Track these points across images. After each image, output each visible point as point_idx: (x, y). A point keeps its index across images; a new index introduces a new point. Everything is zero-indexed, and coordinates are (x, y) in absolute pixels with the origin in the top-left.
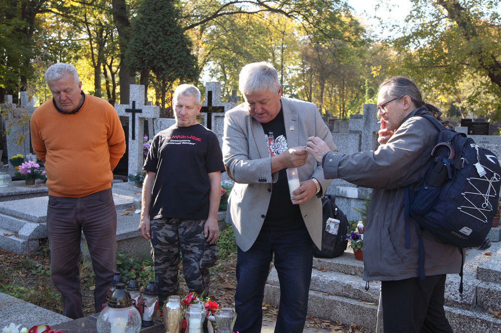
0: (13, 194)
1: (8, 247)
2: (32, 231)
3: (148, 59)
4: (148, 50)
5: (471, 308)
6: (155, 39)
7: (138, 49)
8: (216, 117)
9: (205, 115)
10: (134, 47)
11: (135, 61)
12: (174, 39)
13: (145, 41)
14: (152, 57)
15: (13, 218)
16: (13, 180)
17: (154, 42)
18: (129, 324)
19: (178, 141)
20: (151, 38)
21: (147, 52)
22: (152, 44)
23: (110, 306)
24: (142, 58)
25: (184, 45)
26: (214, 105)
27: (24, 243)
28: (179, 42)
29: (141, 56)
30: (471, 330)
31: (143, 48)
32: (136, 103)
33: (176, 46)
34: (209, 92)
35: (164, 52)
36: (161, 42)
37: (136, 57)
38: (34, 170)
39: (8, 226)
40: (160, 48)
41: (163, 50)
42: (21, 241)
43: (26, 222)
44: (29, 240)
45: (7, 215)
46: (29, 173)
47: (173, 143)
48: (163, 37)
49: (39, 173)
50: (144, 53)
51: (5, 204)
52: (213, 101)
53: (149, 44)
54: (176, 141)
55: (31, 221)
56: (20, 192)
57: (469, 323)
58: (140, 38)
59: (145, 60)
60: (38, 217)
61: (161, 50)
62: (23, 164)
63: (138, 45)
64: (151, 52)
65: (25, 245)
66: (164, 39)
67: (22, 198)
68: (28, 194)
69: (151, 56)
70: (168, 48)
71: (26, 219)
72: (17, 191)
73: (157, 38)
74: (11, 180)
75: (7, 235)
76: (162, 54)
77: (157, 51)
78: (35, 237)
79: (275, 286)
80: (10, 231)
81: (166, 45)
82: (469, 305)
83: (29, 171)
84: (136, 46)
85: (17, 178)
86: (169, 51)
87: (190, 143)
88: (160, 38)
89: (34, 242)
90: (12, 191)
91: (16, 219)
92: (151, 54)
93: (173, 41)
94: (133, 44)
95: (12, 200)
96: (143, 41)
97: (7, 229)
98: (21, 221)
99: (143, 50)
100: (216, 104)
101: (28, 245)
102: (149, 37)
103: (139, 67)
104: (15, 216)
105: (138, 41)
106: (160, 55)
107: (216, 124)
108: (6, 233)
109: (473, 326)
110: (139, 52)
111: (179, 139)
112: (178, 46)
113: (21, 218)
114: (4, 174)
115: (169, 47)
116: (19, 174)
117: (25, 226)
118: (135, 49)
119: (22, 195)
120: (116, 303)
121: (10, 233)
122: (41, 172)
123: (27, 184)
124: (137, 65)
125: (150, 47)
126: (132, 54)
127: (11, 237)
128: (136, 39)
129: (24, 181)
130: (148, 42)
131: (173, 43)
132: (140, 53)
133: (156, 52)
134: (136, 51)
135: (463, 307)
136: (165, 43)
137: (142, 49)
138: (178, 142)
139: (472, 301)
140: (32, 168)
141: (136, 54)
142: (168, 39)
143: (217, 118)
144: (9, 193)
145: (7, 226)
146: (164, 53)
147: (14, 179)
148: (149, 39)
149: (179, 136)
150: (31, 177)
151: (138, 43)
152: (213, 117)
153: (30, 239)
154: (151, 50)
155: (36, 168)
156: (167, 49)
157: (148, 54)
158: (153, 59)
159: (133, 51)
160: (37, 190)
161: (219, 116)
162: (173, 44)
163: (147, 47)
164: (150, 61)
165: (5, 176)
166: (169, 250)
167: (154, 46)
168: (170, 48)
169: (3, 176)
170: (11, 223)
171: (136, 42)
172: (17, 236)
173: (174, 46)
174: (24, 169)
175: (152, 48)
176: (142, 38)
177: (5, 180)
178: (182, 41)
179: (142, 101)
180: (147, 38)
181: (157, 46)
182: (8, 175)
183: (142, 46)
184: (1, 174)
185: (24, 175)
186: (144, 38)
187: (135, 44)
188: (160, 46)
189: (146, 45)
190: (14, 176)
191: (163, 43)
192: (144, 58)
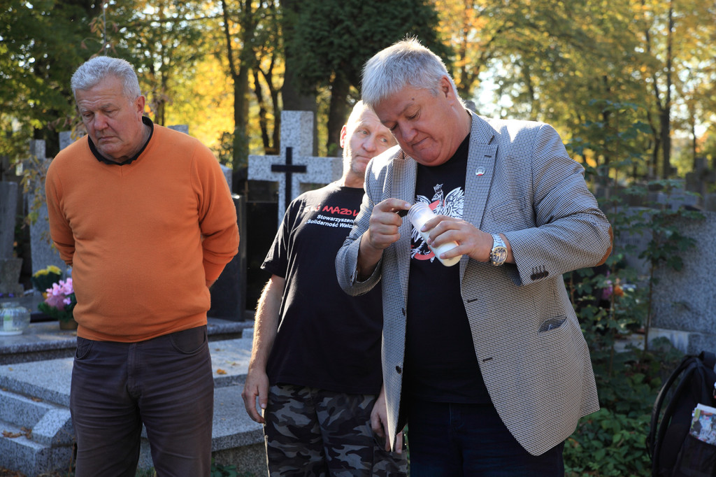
0: (31, 349)
1: (11, 462)
2: (58, 426)
3: (339, 56)
4: (341, 36)
6: (355, 11)
7: (317, 34)
10: (308, 30)
11: (312, 61)
12: (399, 9)
13: (332, 17)
14: (349, 51)
15: (25, 400)
16: (32, 321)
17: (353, 17)
19: (332, 219)
20: (348, 9)
21: (336, 41)
22: (348, 23)
24: (326, 54)
25: (421, 22)
27: (41, 453)
28: (409, 16)
29: (325, 50)
31: (329, 32)
32: (294, 151)
33: (402, 25)
35: (375, 39)
36: (369, 16)
37: (314, 51)
39: (13, 417)
40: (366, 31)
41: (372, 36)
42: (37, 447)
43: (49, 407)
44: (54, 446)
45: (14, 392)
47: (322, 223)
48: (373, 7)
50: (331, 44)
51: (11, 370)
53: (341, 21)
54: (328, 218)
56: (47, 345)
58: (322, 11)
59: (333, 59)
61: (369, 34)
62: (55, 285)
63: (317, 24)
64: (346, 41)
65: (44, 458)
66: (375, 11)
67: (48, 358)
68: (60, 350)
69: (346, 49)
70: (384, 30)
71: (51, 402)
72: (38, 343)
73: (360, 9)
74: (29, 319)
75: (9, 435)
76: (371, 45)
77: (359, 37)
78: (66, 441)
80: (17, 427)
81: (380, 24)
83: (66, 301)
84: (313, 27)
85: (43, 316)
86: (385, 36)
88: (366, 9)
89: (63, 450)
90: (28, 343)
91: (30, 402)
92: (346, 45)
93: (397, 13)
94: (306, 25)
95: (28, 361)
96: (328, 16)
97: (12, 424)
98: (40, 405)
99: (328, 37)
101: (50, 458)
102: (342, 6)
103: (318, 74)
104: (28, 396)
105: (319, 16)
106: (365, 47)
108: (8, 430)
110: (319, 41)
111: (336, 215)
112: (408, 25)
113: (41, 400)
114: (16, 307)
115: (385, 27)
116: (47, 306)
117: (47, 415)
118: (311, 34)
119: (49, 351)
121: (15, 431)
123: (63, 330)
124: (314, 71)
125: (343, 28)
126: (304, 45)
127: (16, 440)
128: (315, 12)
129: (55, 325)
130: (341, 17)
131: (394, 17)
132: (323, 43)
133: (358, 40)
134: (313, 39)
136: (379, 18)
137: (326, 34)
138: (333, 222)
141: (312, 47)
142: (385, 11)
144: (21, 348)
145: (10, 415)
146: (375, 42)
147: (35, 319)
148: (341, 11)
149: (337, 209)
151: (317, 20)
153: (56, 444)
154: (346, 37)
156: (382, 32)
157: (340, 46)
158: (352, 55)
159: (306, 39)
162: (396, 21)
163: (337, 29)
164: (343, 60)
165: (17, 310)
166: (299, 454)
167: (354, 27)
168: (389, 30)
169: (12, 310)
170: (21, 411)
171: (313, 19)
172: (28, 433)
173: (396, 25)
174: (57, 296)
175: (348, 30)
176: (327, 8)
177: (17, 319)
178: (417, 13)
179: (308, 146)
180: (337, 9)
181: (359, 26)
182: (23, 310)
183: (327, 28)
184: (9, 307)
185: (55, 310)
186: (332, 10)
187: (311, 23)
188: (365, 27)
189: (335, 26)
190: (36, 311)
191: (372, 20)
192: (331, 55)
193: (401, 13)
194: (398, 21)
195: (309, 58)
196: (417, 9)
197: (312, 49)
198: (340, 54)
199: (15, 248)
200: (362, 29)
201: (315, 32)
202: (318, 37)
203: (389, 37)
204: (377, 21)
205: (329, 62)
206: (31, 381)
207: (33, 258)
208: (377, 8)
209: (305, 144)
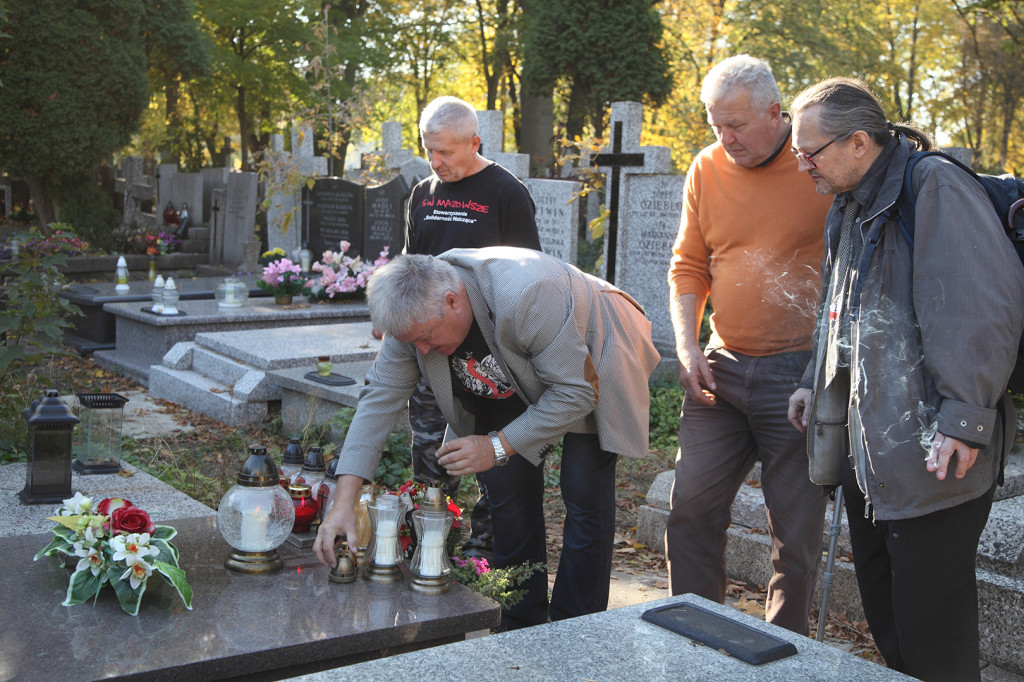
0: (245, 319)
1: (216, 414)
2: (254, 385)
3: (565, 60)
4: (567, 40)
5: (1014, 571)
6: (582, 17)
7: (545, 39)
8: (629, 175)
9: (607, 171)
10: (537, 34)
11: (540, 64)
12: (623, 15)
13: (560, 23)
14: (574, 55)
15: (231, 362)
16: (250, 296)
17: (579, 22)
19: (446, 213)
20: (574, 15)
21: (563, 46)
22: (573, 28)
23: (239, 483)
24: (553, 58)
25: (644, 28)
26: (625, 150)
27: (239, 406)
28: (632, 22)
29: (552, 54)
30: (1001, 615)
31: (556, 36)
33: (626, 30)
34: (616, 123)
35: (600, 44)
36: (594, 22)
37: (541, 55)
38: (289, 276)
39: (221, 377)
40: (591, 36)
41: (597, 41)
42: (235, 402)
43: (249, 368)
44: (250, 402)
45: (224, 355)
46: (280, 284)
47: (438, 218)
48: (599, 13)
49: (299, 282)
50: (558, 48)
51: (223, 336)
52: (623, 142)
53: (568, 27)
54: (443, 213)
55: (258, 368)
56: (259, 317)
57: (999, 600)
58: (550, 17)
59: (560, 62)
60: (268, 359)
61: (594, 39)
62: (271, 264)
63: (545, 29)
64: (572, 45)
65: (242, 411)
66: (600, 17)
67: (261, 328)
68: (272, 321)
69: (572, 53)
70: (608, 35)
71: (251, 364)
72: (252, 315)
73: (587, 14)
74: (247, 294)
75: (215, 391)
76: (595, 50)
77: (584, 41)
78: (260, 398)
79: (657, 510)
80: (224, 385)
81: (604, 30)
82: (1010, 565)
83: (281, 279)
84: (542, 32)
85: (261, 292)
86: (609, 41)
87: (467, 221)
88: (592, 15)
89: (258, 405)
90: (244, 314)
91: (235, 364)
92: (572, 49)
93: (620, 19)
94: (535, 30)
95: (243, 329)
96: (556, 22)
97: (221, 382)
98: (243, 367)
99: (556, 41)
100: (628, 149)
101: (247, 412)
102: (569, 12)
103: (545, 76)
104: (234, 359)
106: (591, 51)
107: (628, 190)
108: (216, 387)
109: (1007, 607)
110: (547, 45)
111: (448, 209)
112: (631, 31)
113: (243, 362)
114: (237, 282)
115: (609, 32)
116: (264, 283)
117: (246, 376)
118: (539, 38)
119: (262, 322)
120: (247, 478)
121: (222, 388)
122: (304, 282)
123: (278, 304)
124: (542, 73)
125: (570, 33)
126: (533, 49)
127: (220, 395)
128: (544, 18)
129: (272, 300)
130: (568, 23)
131: (618, 23)
132: (551, 47)
133: (583, 45)
134: (541, 44)
135: (997, 569)
136: (603, 24)
137: (553, 38)
138: (447, 216)
139: (1016, 558)
140: (286, 273)
141: (540, 50)
142: (610, 17)
143: (632, 179)
144: (237, 318)
145: (220, 375)
146: (599, 47)
147: (253, 294)
148: (568, 17)
149: (449, 202)
150: (284, 291)
151: (545, 25)
152: (622, 176)
153: (252, 400)
154: (572, 41)
155: (294, 274)
156: (606, 37)
157: (566, 50)
158: (578, 59)
159: (535, 43)
160: (290, 315)
161: (634, 175)
162: (619, 27)
163: (564, 34)
164: (569, 64)
165: (237, 285)
167: (579, 32)
168: (612, 35)
169: (233, 285)
170: (227, 371)
171: (542, 25)
172: (231, 393)
173: (620, 31)
174: (273, 275)
175: (574, 35)
176: (555, 14)
177: (238, 293)
178: (639, 20)
179: (497, 143)
180: (565, 15)
181: (585, 31)
182: (242, 285)
183: (555, 33)
184: (230, 282)
185: (271, 287)
186: (559, 16)
187: (540, 28)
188: (591, 32)
189: (563, 30)
190: (256, 288)
191: (597, 26)
192: (557, 59)
193: (625, 19)
194: (622, 27)
195: (537, 61)
196: (640, 16)
197: (540, 53)
198: (565, 57)
199: (256, 233)
200: (587, 35)
201: (543, 37)
202: (546, 42)
203: (613, 42)
204: (602, 27)
205: (556, 65)
206: (237, 347)
207: (270, 241)
208: (602, 14)
209: (494, 141)
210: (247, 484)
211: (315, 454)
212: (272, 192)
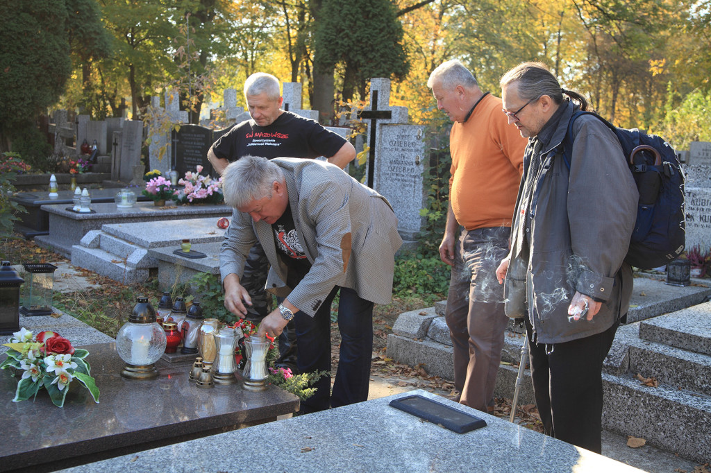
0: (135, 216)
1: (115, 276)
2: (140, 258)
4: (343, 39)
5: (618, 372)
6: (352, 24)
7: (329, 37)
8: (382, 125)
9: (368, 122)
10: (324, 35)
11: (325, 53)
12: (378, 23)
13: (338, 27)
14: (347, 48)
15: (125, 243)
17: (351, 27)
18: (151, 342)
20: (347, 22)
21: (340, 42)
22: (348, 31)
23: (130, 321)
24: (334, 50)
25: (391, 32)
26: (379, 109)
27: (131, 272)
28: (384, 27)
29: (333, 47)
30: (610, 400)
31: (336, 36)
33: (380, 33)
34: (374, 91)
35: (363, 41)
36: (360, 27)
37: (327, 48)
38: (163, 188)
40: (358, 36)
41: (362, 39)
42: (128, 269)
43: (137, 247)
44: (137, 269)
45: (120, 238)
46: (157, 192)
47: (255, 144)
48: (363, 22)
49: (170, 192)
50: (337, 43)
52: (378, 103)
53: (344, 30)
54: (258, 140)
55: (143, 247)
56: (143, 214)
57: (609, 390)
58: (332, 23)
59: (338, 52)
60: (150, 241)
61: (360, 38)
62: (151, 180)
63: (329, 31)
64: (346, 42)
65: (132, 275)
66: (364, 24)
67: (145, 221)
68: (152, 217)
69: (345, 47)
70: (369, 36)
71: (138, 245)
72: (139, 212)
73: (355, 22)
74: (136, 199)
75: (114, 262)
76: (360, 45)
77: (354, 40)
78: (144, 266)
80: (121, 258)
81: (366, 32)
82: (616, 368)
83: (158, 190)
84: (327, 33)
85: (146, 198)
86: (369, 40)
87: (275, 145)
88: (359, 23)
89: (143, 271)
90: (134, 212)
91: (128, 244)
92: (346, 44)
93: (377, 26)
94: (322, 31)
95: (133, 222)
96: (336, 27)
97: (119, 256)
98: (133, 246)
99: (335, 39)
100: (381, 108)
101: (135, 275)
102: (344, 21)
103: (329, 61)
104: (127, 241)
105: (331, 26)
106: (357, 46)
107: (381, 134)
108: (115, 259)
109: (614, 395)
110: (330, 42)
111: (261, 138)
112: (383, 33)
113: (133, 243)
115: (369, 34)
116: (147, 192)
117: (135, 252)
118: (325, 37)
119: (145, 217)
120: (135, 318)
121: (119, 260)
122: (173, 192)
123: (156, 206)
124: (327, 59)
125: (344, 34)
126: (321, 44)
127: (118, 265)
128: (328, 24)
129: (152, 203)
130: (343, 27)
131: (376, 29)
132: (332, 43)
133: (353, 42)
134: (326, 41)
135: (608, 371)
136: (366, 29)
137: (334, 37)
138: (261, 142)
139: (620, 364)
140: (161, 185)
142: (370, 25)
143: (384, 127)
144: (129, 215)
145: (118, 252)
146: (363, 43)
147: (139, 200)
148: (343, 24)
149: (262, 134)
150: (160, 197)
151: (329, 29)
152: (377, 125)
153: (139, 268)
154: (346, 39)
155: (167, 186)
156: (368, 37)
157: (342, 45)
158: (349, 51)
159: (322, 40)
160: (164, 213)
161: (385, 124)
162: (376, 31)
163: (341, 35)
164: (344, 53)
165: (129, 193)
167: (351, 34)
168: (371, 36)
170: (123, 249)
171: (327, 28)
172: (126, 263)
173: (376, 33)
174: (152, 187)
175: (347, 35)
176: (335, 22)
177: (130, 198)
178: (389, 26)
179: (298, 103)
180: (342, 22)
181: (354, 33)
182: (132, 193)
183: (335, 34)
184: (125, 191)
185: (151, 194)
186: (338, 23)
187: (325, 31)
188: (358, 34)
189: (340, 32)
190: (141, 195)
191: (362, 30)
192: (336, 50)
193: (379, 26)
194: (378, 31)
195: (324, 52)
196: (389, 24)
197: (326, 46)
198: (342, 49)
199: (142, 160)
200: (356, 35)
201: (328, 36)
202: (329, 39)
203: (372, 40)
204: (365, 30)
205: (336, 55)
206: (129, 233)
207: (151, 165)
208: (365, 23)
209: (296, 102)
210: (135, 322)
211: (179, 302)
212: (152, 133)
